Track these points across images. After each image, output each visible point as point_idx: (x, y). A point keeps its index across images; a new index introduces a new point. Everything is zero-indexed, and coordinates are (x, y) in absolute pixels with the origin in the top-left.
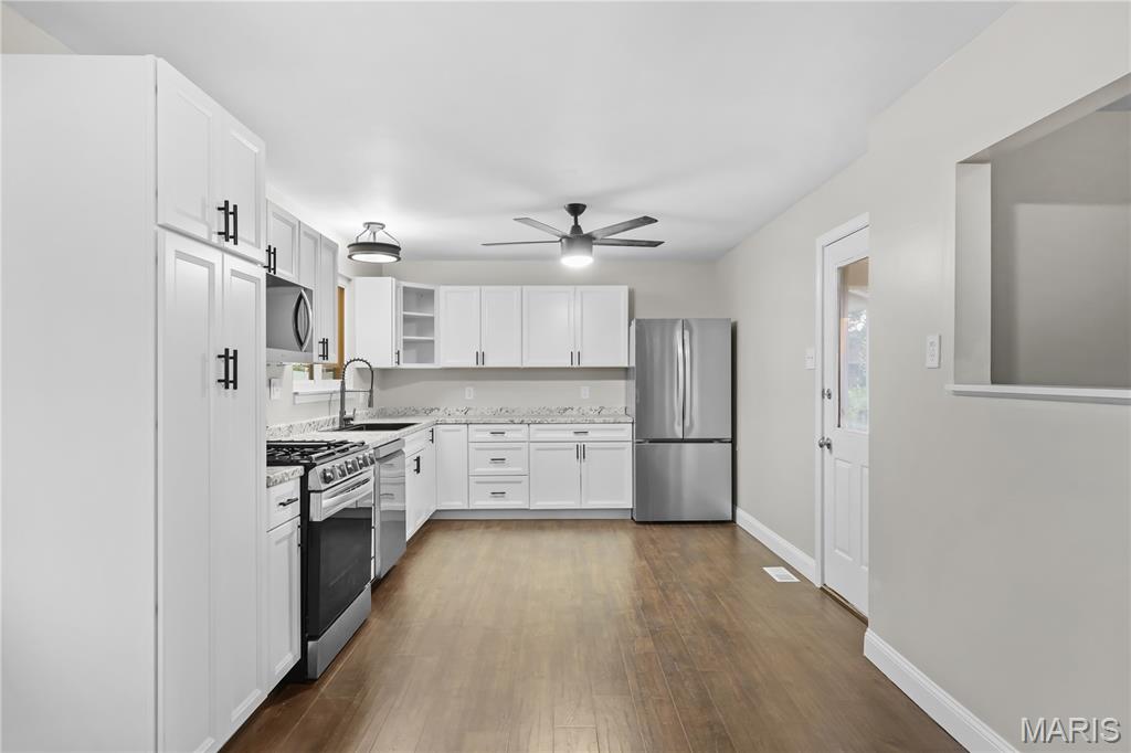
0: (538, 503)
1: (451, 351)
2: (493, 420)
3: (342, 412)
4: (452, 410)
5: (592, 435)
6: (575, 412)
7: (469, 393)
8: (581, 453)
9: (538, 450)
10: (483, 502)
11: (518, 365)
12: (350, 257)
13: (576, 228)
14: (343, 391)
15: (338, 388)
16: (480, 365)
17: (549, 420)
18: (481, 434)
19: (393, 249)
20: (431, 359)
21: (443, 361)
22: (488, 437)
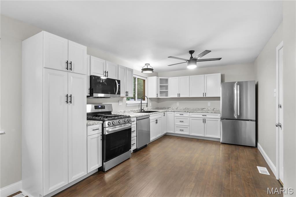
0: (192, 134)
1: (172, 94)
2: (180, 111)
3: (141, 108)
4: (174, 108)
5: (208, 116)
6: (206, 110)
7: (178, 104)
8: (204, 121)
9: (192, 119)
10: (178, 132)
11: (189, 97)
12: (142, 72)
13: (192, 57)
14: (141, 103)
15: (140, 103)
16: (179, 97)
17: (195, 112)
18: (177, 114)
19: (151, 70)
20: (168, 96)
21: (170, 96)
22: (179, 115)
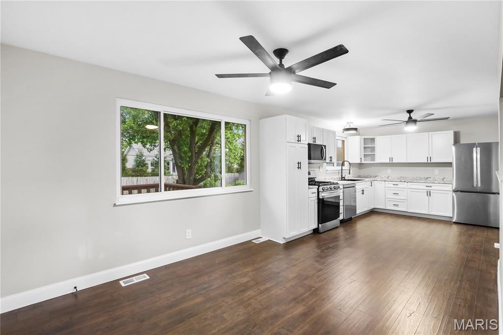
0: (410, 210)
1: (381, 157)
2: (394, 180)
3: (342, 176)
4: (383, 176)
5: (433, 188)
6: (432, 179)
7: (389, 171)
8: (429, 194)
9: (411, 191)
10: (390, 207)
11: (405, 162)
12: (343, 133)
13: (410, 118)
14: (342, 170)
15: (341, 169)
16: (391, 162)
17: (415, 181)
18: (390, 185)
19: (356, 129)
20: (374, 161)
21: (378, 160)
22: (392, 186)
